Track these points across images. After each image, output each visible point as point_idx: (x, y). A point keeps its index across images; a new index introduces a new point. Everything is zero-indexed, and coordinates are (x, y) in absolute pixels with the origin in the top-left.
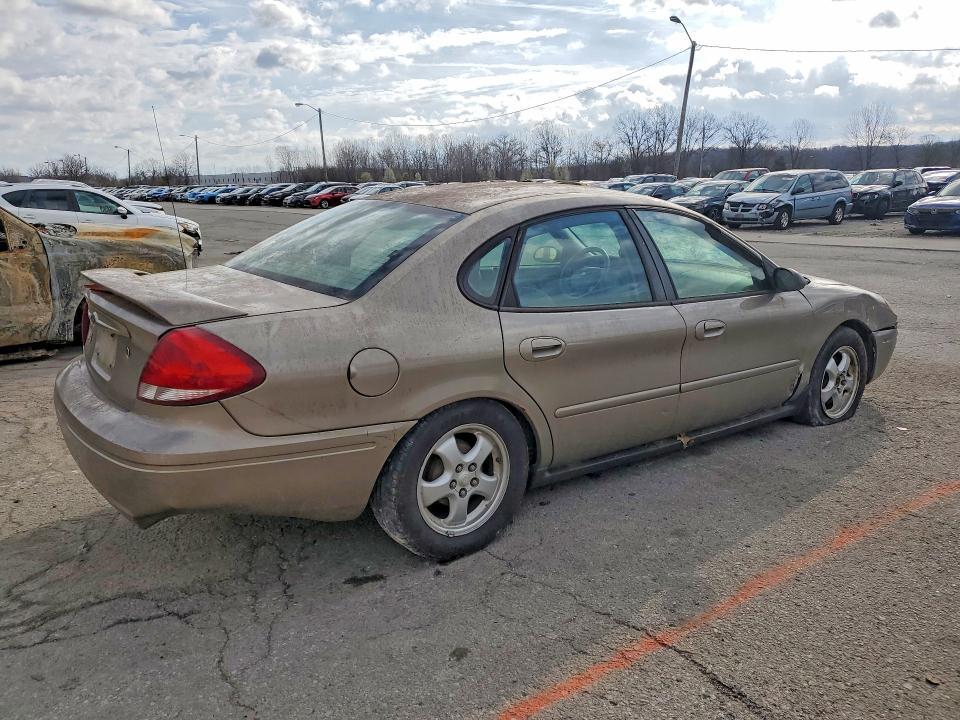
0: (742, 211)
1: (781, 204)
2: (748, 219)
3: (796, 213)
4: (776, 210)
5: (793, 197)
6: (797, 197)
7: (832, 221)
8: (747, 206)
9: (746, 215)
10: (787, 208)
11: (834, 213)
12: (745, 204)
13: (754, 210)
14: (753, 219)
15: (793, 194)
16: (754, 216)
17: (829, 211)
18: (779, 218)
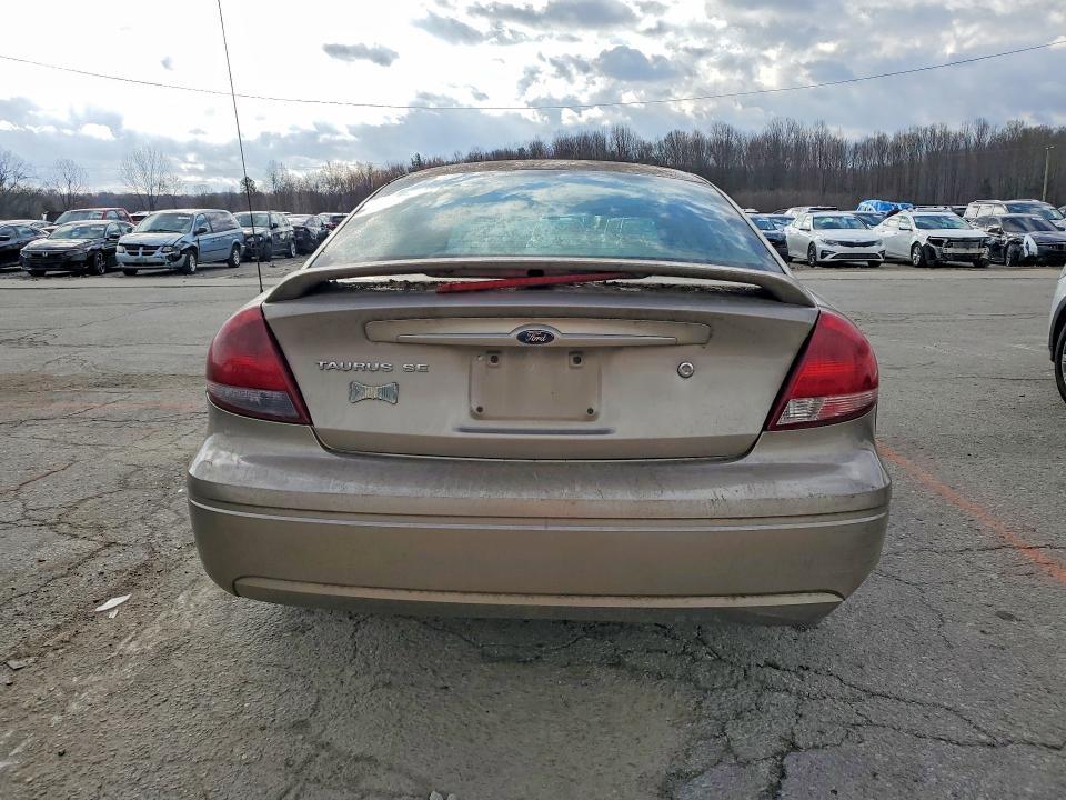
0: (144, 254)
1: (186, 246)
2: (152, 264)
3: (202, 256)
4: (182, 252)
5: (196, 238)
6: (201, 237)
7: (232, 265)
8: (149, 249)
9: (150, 259)
10: (193, 249)
11: (232, 256)
12: (146, 247)
13: (158, 253)
14: (157, 264)
15: (195, 234)
16: (159, 260)
17: (227, 254)
18: (188, 261)
